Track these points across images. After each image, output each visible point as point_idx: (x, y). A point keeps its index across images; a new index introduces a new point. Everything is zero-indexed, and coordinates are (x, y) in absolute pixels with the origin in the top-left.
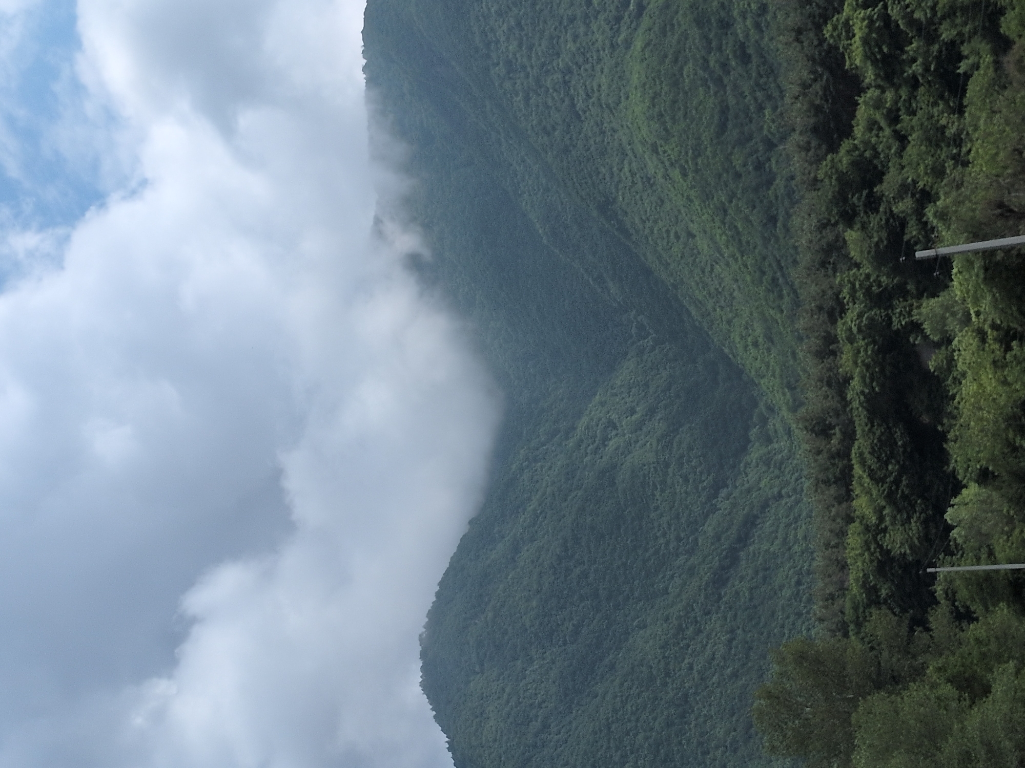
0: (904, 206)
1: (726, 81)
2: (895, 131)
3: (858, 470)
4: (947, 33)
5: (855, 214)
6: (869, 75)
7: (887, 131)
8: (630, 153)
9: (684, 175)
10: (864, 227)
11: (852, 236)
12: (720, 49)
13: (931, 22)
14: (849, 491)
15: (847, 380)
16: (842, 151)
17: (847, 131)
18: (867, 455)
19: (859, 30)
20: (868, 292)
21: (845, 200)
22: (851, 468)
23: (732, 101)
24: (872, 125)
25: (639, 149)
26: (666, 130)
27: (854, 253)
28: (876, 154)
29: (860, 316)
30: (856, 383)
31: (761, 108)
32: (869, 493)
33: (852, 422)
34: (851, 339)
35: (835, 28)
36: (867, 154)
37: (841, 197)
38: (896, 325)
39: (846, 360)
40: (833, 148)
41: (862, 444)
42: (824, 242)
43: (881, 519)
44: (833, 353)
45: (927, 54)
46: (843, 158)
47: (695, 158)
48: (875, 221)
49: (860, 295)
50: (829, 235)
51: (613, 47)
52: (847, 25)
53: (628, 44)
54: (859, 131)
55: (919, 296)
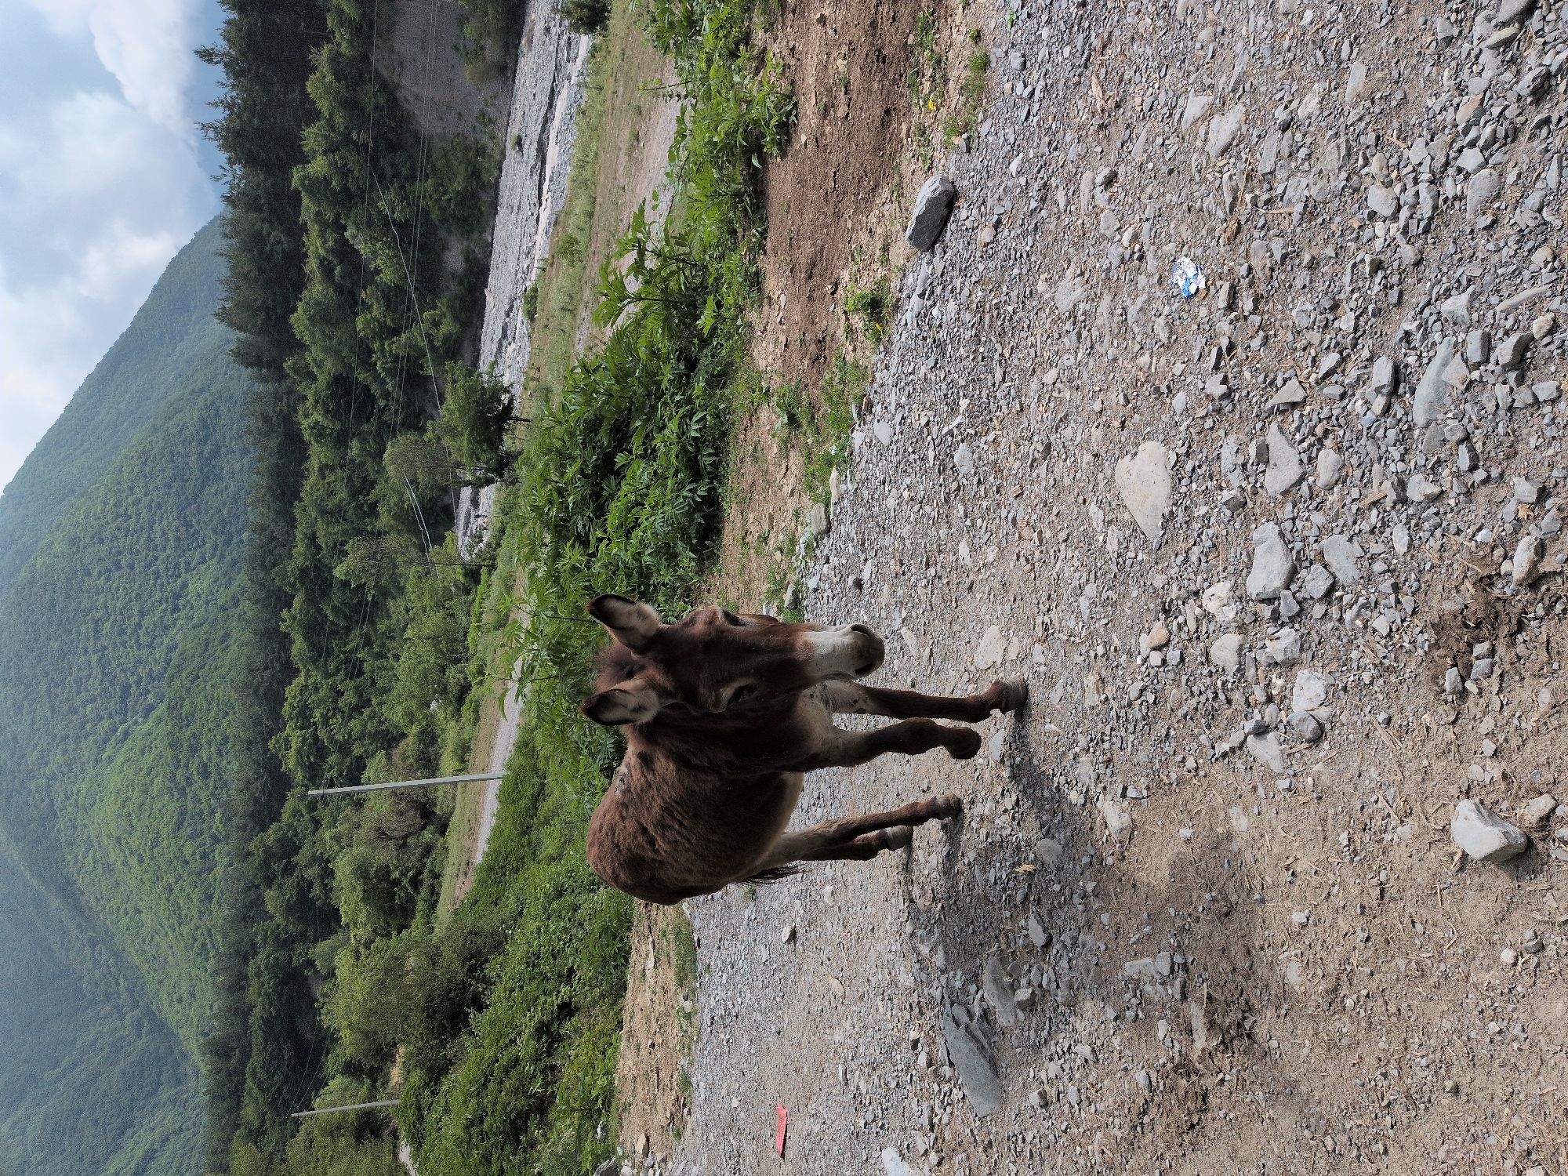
0: (312, 872)
1: (188, 790)
2: (313, 817)
3: (249, 1083)
4: (357, 750)
5: (275, 877)
6: (299, 776)
7: (307, 817)
8: (96, 845)
9: (141, 861)
10: (280, 888)
11: (270, 894)
12: (186, 766)
13: (347, 742)
14: (239, 1102)
15: (251, 1008)
16: (270, 831)
17: (276, 817)
18: (259, 1070)
19: (295, 744)
20: (277, 938)
21: (268, 867)
22: (244, 1082)
23: (190, 806)
24: (296, 813)
25: (105, 841)
26: (132, 826)
27: (270, 907)
28: (296, 834)
29: (268, 957)
30: (257, 1011)
31: (213, 812)
32: (256, 1101)
33: (250, 1044)
34: (258, 975)
35: (277, 742)
36: (290, 834)
37: (266, 864)
38: (295, 963)
39: (253, 994)
40: (264, 829)
41: (256, 1060)
42: (247, 901)
43: (263, 1122)
44: (243, 988)
45: (341, 764)
46: (271, 835)
47: (152, 849)
48: (290, 882)
49: (270, 940)
50: (253, 894)
51: (97, 761)
52: (287, 741)
53: (110, 760)
54: (285, 817)
55: (316, 941)
